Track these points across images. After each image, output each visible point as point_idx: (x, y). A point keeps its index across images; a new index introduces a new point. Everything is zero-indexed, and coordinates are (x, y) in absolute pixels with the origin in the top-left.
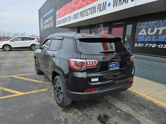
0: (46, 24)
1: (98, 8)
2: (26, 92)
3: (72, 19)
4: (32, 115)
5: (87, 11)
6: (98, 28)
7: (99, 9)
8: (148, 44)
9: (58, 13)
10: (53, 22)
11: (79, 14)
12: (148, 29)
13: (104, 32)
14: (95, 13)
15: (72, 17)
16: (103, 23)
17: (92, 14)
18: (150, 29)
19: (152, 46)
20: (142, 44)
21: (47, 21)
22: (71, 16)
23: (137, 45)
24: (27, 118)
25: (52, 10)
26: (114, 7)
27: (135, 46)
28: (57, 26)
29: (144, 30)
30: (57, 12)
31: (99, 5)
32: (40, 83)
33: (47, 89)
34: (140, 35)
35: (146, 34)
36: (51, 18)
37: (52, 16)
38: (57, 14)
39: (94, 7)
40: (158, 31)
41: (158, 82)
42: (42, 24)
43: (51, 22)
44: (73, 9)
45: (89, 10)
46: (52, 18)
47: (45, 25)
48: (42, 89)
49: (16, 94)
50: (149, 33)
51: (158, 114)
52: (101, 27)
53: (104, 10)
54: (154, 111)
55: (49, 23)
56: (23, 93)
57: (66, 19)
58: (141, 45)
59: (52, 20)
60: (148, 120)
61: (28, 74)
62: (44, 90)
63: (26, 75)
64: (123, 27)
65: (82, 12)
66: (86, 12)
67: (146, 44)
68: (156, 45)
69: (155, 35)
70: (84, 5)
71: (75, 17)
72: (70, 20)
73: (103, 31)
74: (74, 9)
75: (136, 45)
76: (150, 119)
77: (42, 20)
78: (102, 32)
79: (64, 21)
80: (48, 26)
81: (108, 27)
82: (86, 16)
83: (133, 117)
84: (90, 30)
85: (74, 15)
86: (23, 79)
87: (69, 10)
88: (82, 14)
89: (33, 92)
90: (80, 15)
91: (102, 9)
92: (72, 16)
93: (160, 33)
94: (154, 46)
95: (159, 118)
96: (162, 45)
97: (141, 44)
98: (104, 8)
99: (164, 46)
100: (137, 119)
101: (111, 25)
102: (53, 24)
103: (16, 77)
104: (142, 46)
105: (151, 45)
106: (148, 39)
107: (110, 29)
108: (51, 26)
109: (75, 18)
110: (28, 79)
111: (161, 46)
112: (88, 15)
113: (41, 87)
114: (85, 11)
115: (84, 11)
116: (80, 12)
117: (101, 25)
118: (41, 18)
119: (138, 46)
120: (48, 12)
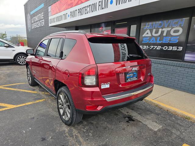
0: (35, 22)
1: (99, 5)
2: (19, 104)
3: (69, 17)
4: (30, 129)
5: (86, 8)
6: (100, 28)
7: (100, 7)
8: (153, 47)
9: (51, 9)
10: (43, 20)
11: (77, 11)
12: (153, 29)
14: (96, 11)
15: (69, 15)
16: (104, 23)
17: (93, 12)
18: (154, 30)
19: (157, 49)
20: (147, 46)
21: (36, 18)
22: (67, 14)
24: (24, 132)
25: (42, 6)
26: (117, 5)
28: (50, 25)
29: (148, 31)
30: (49, 8)
31: (100, 2)
32: (34, 93)
33: (44, 99)
34: (145, 37)
35: (150, 35)
36: (41, 15)
37: (43, 13)
38: (49, 11)
39: (95, 3)
40: (162, 32)
41: (163, 86)
42: (29, 22)
43: (41, 20)
44: (69, 5)
45: (89, 7)
46: (43, 15)
47: (33, 23)
48: (38, 100)
49: (6, 107)
50: (154, 34)
51: (164, 117)
52: (103, 27)
53: (106, 8)
54: (160, 114)
55: (39, 21)
56: (15, 106)
57: (61, 16)
58: (146, 47)
59: (43, 18)
60: (155, 124)
61: (17, 84)
62: (40, 101)
63: (15, 85)
64: (127, 28)
65: (80, 9)
66: (86, 10)
67: (151, 46)
68: (160, 47)
69: (160, 36)
70: (83, 1)
71: (73, 14)
72: (66, 18)
73: (105, 32)
74: (71, 6)
76: (156, 122)
77: (29, 17)
79: (59, 19)
80: (37, 25)
81: (110, 28)
82: (86, 14)
83: (140, 121)
84: (89, 30)
85: (71, 12)
86: (12, 90)
87: (64, 7)
88: (80, 12)
89: (27, 104)
90: (79, 13)
91: (103, 7)
92: (69, 13)
93: (165, 34)
94: (159, 48)
95: (165, 121)
96: (167, 47)
97: (146, 46)
98: (106, 6)
99: (168, 48)
100: (144, 123)
101: (114, 25)
102: (43, 23)
103: (3, 88)
104: (147, 48)
105: (156, 47)
106: (153, 40)
107: (113, 30)
108: (42, 25)
109: (72, 16)
110: (19, 90)
111: (165, 48)
112: (87, 13)
113: (36, 97)
114: (84, 8)
115: (82, 8)
116: (79, 9)
117: (103, 25)
118: (28, 15)
119: (143, 48)
120: (36, 7)
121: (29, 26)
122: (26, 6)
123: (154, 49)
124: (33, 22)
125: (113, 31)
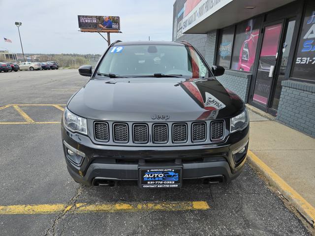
3: (197, 16)
6: (246, 28)
9: (186, 7)
11: (205, 6)
13: (253, 36)
14: (220, 1)
16: (253, 18)
17: (217, 4)
20: (309, 58)
22: (196, 12)
23: (300, 61)
27: (297, 63)
28: (183, 31)
29: (314, 27)
30: (185, 5)
34: (307, 39)
42: (175, 29)
47: (178, 31)
52: (250, 27)
57: (192, 16)
58: (306, 61)
64: (281, 24)
67: (314, 59)
72: (195, 19)
73: (251, 35)
75: (298, 61)
77: (176, 23)
78: (251, 37)
82: (211, 8)
87: (196, 1)
90: (205, 8)
97: (306, 59)
101: (265, 21)
104: (307, 63)
107: (262, 29)
109: (200, 14)
119: (302, 63)
121: (175, 36)
122: (175, 5)
123: (313, 63)
124: (178, 29)
125: (262, 32)
